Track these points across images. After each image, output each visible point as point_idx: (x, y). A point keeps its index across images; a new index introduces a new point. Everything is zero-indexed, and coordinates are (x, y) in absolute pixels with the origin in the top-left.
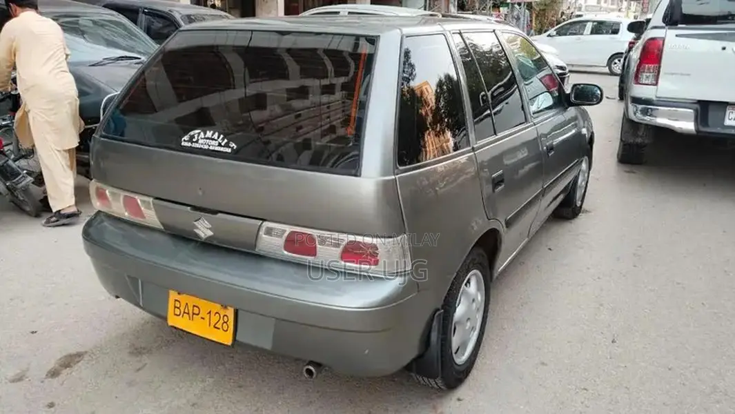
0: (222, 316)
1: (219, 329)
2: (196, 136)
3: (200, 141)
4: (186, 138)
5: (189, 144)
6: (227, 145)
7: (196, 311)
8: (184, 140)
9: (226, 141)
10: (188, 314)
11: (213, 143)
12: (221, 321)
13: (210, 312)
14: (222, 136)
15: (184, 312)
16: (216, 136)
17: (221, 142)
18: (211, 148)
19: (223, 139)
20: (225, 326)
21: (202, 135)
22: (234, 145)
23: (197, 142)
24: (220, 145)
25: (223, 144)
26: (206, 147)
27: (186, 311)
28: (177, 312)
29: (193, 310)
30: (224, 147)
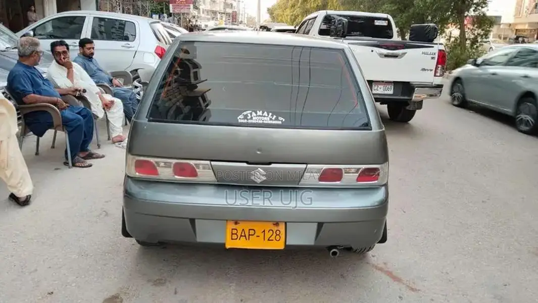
0: (274, 232)
1: (272, 240)
2: (249, 115)
3: (254, 118)
4: (241, 117)
5: (246, 121)
6: (277, 119)
7: (252, 232)
8: (240, 119)
9: (275, 117)
10: (245, 236)
11: (265, 118)
12: (275, 234)
13: (264, 231)
14: (270, 114)
15: (241, 236)
16: (265, 114)
17: (271, 117)
18: (265, 122)
19: (272, 116)
20: (278, 237)
21: (254, 114)
22: (282, 119)
23: (251, 118)
24: (271, 119)
25: (273, 119)
26: (261, 122)
27: (243, 234)
28: (235, 237)
29: (249, 232)
30: (275, 120)
